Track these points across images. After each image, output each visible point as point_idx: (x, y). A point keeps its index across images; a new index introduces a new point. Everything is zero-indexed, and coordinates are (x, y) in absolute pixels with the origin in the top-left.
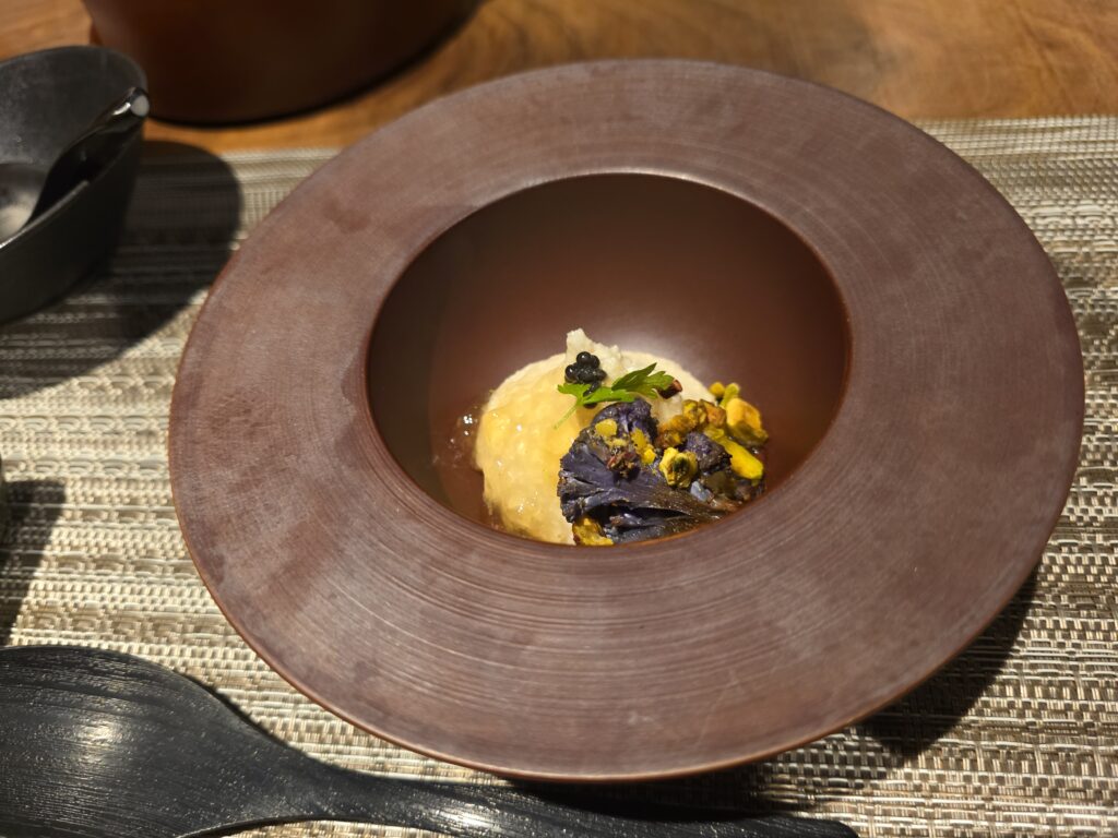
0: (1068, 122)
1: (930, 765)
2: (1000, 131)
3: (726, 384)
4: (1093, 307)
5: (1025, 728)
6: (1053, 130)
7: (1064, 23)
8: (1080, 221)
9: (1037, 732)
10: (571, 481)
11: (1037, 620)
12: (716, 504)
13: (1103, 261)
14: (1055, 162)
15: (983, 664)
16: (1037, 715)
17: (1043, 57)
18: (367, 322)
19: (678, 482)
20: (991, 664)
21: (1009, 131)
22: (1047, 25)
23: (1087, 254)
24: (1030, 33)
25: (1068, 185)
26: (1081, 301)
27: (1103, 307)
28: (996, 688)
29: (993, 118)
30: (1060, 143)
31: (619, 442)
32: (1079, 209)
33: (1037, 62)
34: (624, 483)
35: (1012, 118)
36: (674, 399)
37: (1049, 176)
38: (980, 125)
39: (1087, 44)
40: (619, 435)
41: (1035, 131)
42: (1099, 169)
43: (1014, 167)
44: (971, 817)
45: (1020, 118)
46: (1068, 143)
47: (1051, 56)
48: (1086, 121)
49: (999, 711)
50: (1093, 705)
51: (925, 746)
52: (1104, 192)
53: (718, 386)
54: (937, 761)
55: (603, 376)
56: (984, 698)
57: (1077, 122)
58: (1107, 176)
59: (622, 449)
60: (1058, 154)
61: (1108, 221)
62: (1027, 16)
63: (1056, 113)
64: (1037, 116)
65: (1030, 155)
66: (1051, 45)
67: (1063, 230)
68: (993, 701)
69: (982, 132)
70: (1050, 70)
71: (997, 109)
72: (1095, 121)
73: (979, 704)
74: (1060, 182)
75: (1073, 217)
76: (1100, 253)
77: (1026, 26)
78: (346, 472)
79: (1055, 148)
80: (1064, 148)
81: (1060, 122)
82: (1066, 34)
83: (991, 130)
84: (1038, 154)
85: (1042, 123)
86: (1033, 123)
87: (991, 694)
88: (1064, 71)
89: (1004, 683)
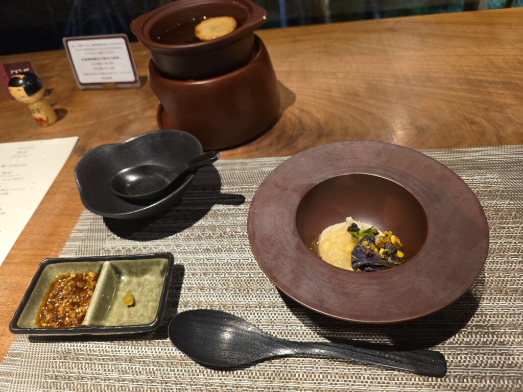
0: (481, 149)
1: (459, 337)
2: (459, 152)
3: (388, 232)
4: (493, 207)
5: (485, 326)
6: (476, 151)
7: (476, 115)
8: (487, 180)
9: (489, 327)
10: (355, 258)
11: (485, 297)
12: (396, 263)
13: (495, 193)
14: (477, 162)
15: (471, 309)
16: (488, 322)
17: (471, 127)
18: (294, 216)
19: (385, 257)
20: (473, 309)
21: (462, 152)
22: (472, 116)
23: (490, 190)
24: (466, 119)
25: (482, 169)
26: (489, 205)
27: (496, 207)
28: (476, 316)
29: (457, 148)
30: (479, 156)
31: (368, 247)
32: (487, 176)
33: (469, 129)
34: (370, 258)
35: (462, 148)
36: (377, 236)
37: (476, 166)
38: (453, 150)
39: (484, 123)
40: (368, 245)
41: (470, 152)
42: (492, 164)
43: (465, 163)
44: (472, 350)
45: (465, 148)
46: (481, 156)
47: (473, 127)
48: (486, 148)
49: (477, 322)
50: (504, 320)
51: (458, 332)
52: (494, 171)
53: (386, 232)
54: (461, 336)
55: (359, 230)
56: (473, 318)
57: (483, 149)
58: (494, 166)
59: (369, 249)
60: (478, 159)
61: (495, 180)
62: (465, 113)
63: (476, 146)
64: (471, 147)
65: (469, 160)
66: (473, 123)
67: (482, 183)
68: (475, 319)
69: (454, 152)
70: (473, 131)
71: (458, 145)
72: (489, 148)
73: (471, 320)
74: (480, 168)
75: (484, 179)
76: (494, 190)
77: (464, 116)
78: (301, 255)
79: (477, 157)
80: (480, 157)
81: (478, 149)
82: (478, 119)
83: (456, 152)
84: (472, 159)
85: (472, 149)
86: (469, 149)
87: (474, 317)
88: (478, 132)
89: (478, 314)
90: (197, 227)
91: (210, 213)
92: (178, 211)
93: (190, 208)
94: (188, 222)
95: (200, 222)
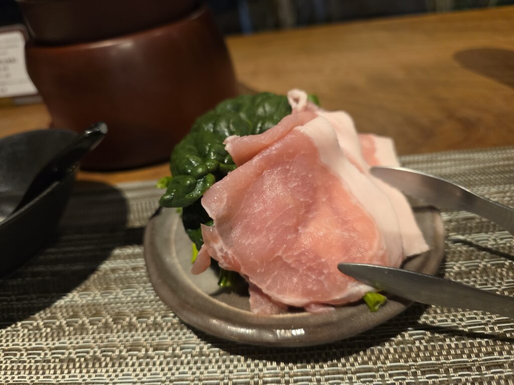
90: (61, 307)
91: (94, 276)
92: (35, 274)
93: (60, 267)
94: (46, 298)
95: (71, 295)
